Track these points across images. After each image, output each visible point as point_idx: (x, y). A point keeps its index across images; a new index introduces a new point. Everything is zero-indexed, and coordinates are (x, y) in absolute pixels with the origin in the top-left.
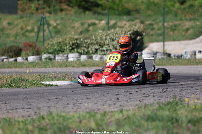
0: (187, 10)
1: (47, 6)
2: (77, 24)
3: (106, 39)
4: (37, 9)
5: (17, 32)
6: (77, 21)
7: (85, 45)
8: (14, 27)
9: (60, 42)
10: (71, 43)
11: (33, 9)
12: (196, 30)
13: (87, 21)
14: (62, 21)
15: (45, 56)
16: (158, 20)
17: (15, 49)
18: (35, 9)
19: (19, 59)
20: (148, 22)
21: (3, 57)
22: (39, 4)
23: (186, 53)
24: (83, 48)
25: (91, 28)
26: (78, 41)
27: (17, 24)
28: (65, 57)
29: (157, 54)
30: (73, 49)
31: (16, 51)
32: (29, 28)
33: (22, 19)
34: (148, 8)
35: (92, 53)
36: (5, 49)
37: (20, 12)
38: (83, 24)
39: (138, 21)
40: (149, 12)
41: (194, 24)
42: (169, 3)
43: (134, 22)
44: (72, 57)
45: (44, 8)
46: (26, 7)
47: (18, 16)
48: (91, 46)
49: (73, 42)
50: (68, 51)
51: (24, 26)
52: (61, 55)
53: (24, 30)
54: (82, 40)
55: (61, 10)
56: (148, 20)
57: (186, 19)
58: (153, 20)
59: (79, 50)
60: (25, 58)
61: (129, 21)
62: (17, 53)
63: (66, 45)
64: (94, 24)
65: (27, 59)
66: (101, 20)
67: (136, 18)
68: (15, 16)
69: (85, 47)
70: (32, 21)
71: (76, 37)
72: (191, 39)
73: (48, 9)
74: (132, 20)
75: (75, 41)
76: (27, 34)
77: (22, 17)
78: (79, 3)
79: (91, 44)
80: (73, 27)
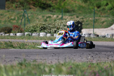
0: (101, 11)
1: (22, 6)
2: (40, 17)
3: (61, 25)
4: (16, 7)
5: (5, 20)
6: (40, 15)
7: (49, 28)
8: (4, 17)
9: (34, 26)
10: (41, 26)
11: (14, 7)
12: (108, 23)
13: (46, 15)
14: (31, 15)
15: (26, 33)
16: (86, 16)
17: (8, 28)
18: (15, 7)
19: (12, 34)
20: (81, 17)
21: (2, 33)
22: (17, 5)
23: (107, 35)
24: (47, 30)
25: (48, 19)
26: (45, 26)
27: (6, 15)
28: (38, 35)
29: (91, 35)
30: (41, 30)
31: (9, 30)
32: (13, 18)
33: (9, 13)
34: (79, 9)
35: (53, 33)
36: (3, 29)
37: (6, 9)
38: (43, 17)
39: (75, 16)
40: (80, 12)
41: (107, 20)
42: (91, 7)
43: (72, 17)
44: (42, 34)
45: (20, 7)
46: (10, 6)
47: (7, 11)
48: (52, 29)
49: (42, 26)
50: (39, 31)
51: (10, 17)
52: (36, 33)
53: (10, 19)
54: (47, 25)
55: (30, 8)
56: (81, 16)
57: (103, 16)
58: (84, 16)
59: (45, 31)
60: (15, 34)
61: (70, 16)
62: (9, 31)
63: (38, 28)
64: (50, 17)
65: (16, 35)
66: (54, 15)
67: (74, 15)
68: (5, 11)
69: (49, 29)
70: (15, 14)
71: (43, 23)
72: (105, 28)
73: (22, 7)
74: (72, 16)
75: (43, 26)
76: (11, 21)
77: (8, 11)
78: (40, 5)
79: (52, 28)
80: (38, 18)
